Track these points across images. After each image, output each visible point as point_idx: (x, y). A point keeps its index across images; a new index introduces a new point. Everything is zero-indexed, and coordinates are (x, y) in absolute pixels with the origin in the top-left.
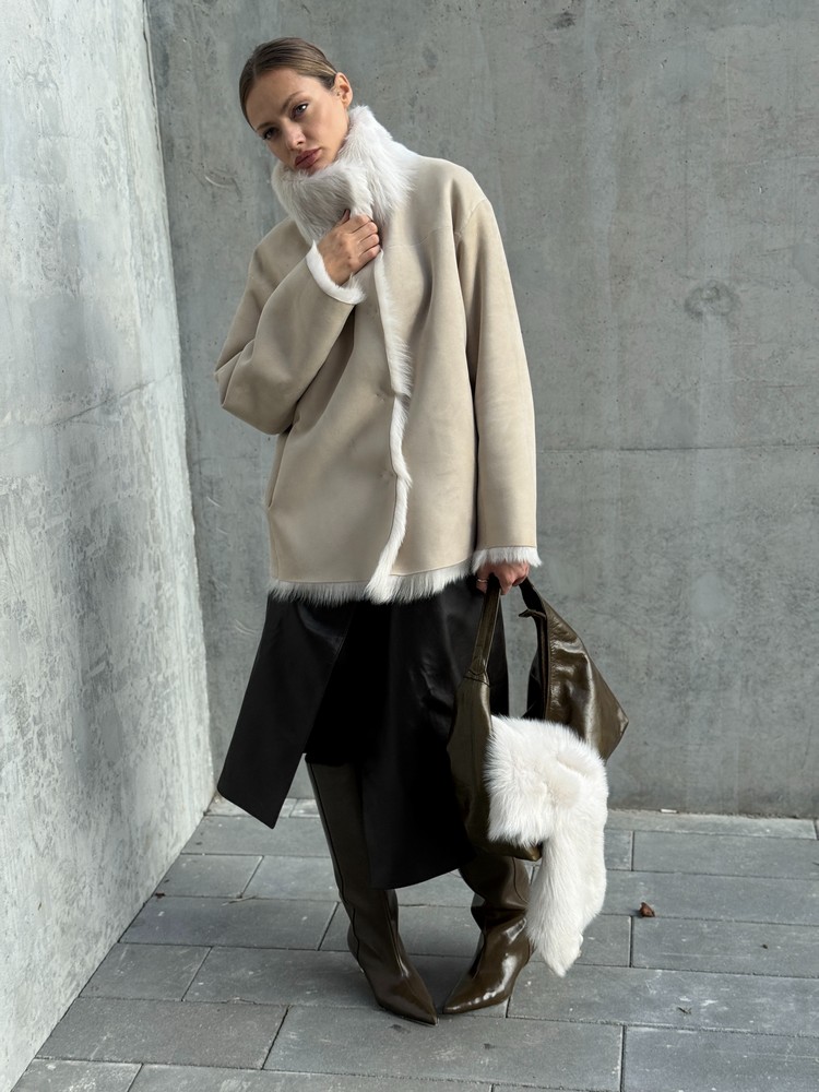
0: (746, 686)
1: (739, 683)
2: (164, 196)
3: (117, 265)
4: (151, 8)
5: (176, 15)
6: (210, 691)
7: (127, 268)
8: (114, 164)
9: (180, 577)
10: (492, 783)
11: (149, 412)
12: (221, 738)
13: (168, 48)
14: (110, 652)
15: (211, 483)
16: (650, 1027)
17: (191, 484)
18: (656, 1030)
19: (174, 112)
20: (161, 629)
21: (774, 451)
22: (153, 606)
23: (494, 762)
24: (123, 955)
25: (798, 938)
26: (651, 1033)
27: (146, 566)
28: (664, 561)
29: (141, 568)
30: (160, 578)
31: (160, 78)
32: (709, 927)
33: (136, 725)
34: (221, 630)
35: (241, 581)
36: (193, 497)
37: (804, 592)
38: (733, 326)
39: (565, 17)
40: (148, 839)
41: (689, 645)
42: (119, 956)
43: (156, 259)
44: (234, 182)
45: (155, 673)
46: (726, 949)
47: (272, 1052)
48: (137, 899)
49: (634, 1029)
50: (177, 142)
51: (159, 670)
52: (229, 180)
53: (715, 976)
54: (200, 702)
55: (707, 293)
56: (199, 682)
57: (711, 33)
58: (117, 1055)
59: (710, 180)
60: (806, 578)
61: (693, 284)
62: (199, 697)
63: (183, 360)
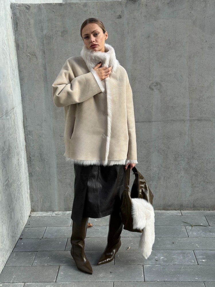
0: (164, 179)
1: (162, 178)
2: (17, 59)
3: (7, 78)
4: (13, 10)
5: (19, 12)
6: (30, 185)
7: (10, 78)
8: (6, 52)
9: (23, 156)
10: (134, 216)
11: (15, 115)
12: (33, 197)
13: (17, 21)
14: (9, 178)
15: (30, 132)
16: (149, 265)
17: (24, 132)
18: (151, 265)
19: (19, 37)
20: (19, 170)
21: (171, 122)
22: (17, 165)
23: (134, 211)
24: (14, 255)
25: (180, 240)
26: (149, 266)
27: (16, 155)
28: (145, 149)
29: (15, 155)
30: (19, 157)
31: (15, 28)
32: (159, 239)
33: (15, 196)
34: (32, 169)
35: (38, 156)
36: (25, 135)
37: (178, 156)
38: (161, 92)
39: (120, 16)
40: (18, 224)
41: (151, 169)
42: (13, 255)
43: (15, 75)
44: (35, 55)
45: (18, 182)
46: (164, 244)
47: (57, 278)
48: (16, 240)
49: (145, 266)
50: (21, 45)
51: (19, 181)
52: (34, 55)
53: (163, 251)
54: (28, 188)
55: (155, 84)
56: (27, 183)
57: (155, 21)
58: (18, 281)
59: (155, 57)
60: (178, 153)
61: (151, 82)
62: (27, 187)
63: (22, 101)
